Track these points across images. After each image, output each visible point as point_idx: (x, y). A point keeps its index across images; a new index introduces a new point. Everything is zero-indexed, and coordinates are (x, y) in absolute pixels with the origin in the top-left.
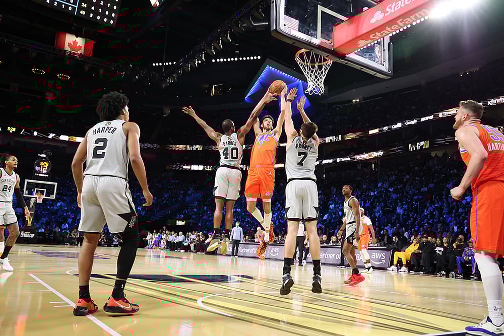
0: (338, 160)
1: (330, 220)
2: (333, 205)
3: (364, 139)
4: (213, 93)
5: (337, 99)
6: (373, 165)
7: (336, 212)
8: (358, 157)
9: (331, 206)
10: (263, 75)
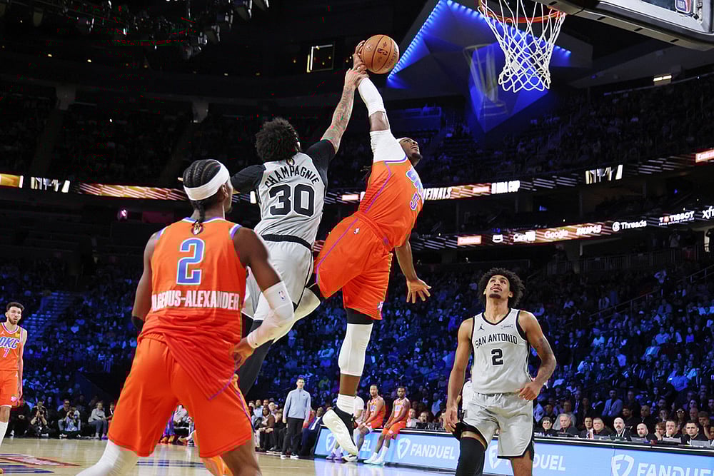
0: (616, 227)
1: (593, 376)
2: (602, 339)
3: (683, 174)
4: (309, 67)
5: (616, 77)
6: (707, 240)
7: (609, 357)
8: (666, 219)
9: (596, 342)
10: (430, 21)
